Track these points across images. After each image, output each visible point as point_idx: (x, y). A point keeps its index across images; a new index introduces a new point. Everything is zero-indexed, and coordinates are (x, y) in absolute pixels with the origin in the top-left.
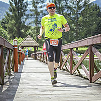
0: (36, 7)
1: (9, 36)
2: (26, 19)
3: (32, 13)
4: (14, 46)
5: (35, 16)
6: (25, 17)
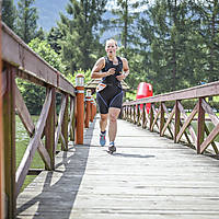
1: (64, 67)
2: (102, 30)
4: (76, 89)
5: (123, 25)
6: (100, 26)
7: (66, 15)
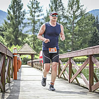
0: (33, 16)
1: (6, 44)
2: (23, 27)
3: (29, 21)
4: (13, 54)
5: (33, 25)
6: (22, 25)
7: (7, 20)
